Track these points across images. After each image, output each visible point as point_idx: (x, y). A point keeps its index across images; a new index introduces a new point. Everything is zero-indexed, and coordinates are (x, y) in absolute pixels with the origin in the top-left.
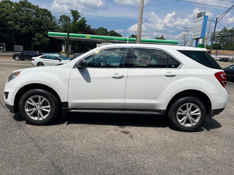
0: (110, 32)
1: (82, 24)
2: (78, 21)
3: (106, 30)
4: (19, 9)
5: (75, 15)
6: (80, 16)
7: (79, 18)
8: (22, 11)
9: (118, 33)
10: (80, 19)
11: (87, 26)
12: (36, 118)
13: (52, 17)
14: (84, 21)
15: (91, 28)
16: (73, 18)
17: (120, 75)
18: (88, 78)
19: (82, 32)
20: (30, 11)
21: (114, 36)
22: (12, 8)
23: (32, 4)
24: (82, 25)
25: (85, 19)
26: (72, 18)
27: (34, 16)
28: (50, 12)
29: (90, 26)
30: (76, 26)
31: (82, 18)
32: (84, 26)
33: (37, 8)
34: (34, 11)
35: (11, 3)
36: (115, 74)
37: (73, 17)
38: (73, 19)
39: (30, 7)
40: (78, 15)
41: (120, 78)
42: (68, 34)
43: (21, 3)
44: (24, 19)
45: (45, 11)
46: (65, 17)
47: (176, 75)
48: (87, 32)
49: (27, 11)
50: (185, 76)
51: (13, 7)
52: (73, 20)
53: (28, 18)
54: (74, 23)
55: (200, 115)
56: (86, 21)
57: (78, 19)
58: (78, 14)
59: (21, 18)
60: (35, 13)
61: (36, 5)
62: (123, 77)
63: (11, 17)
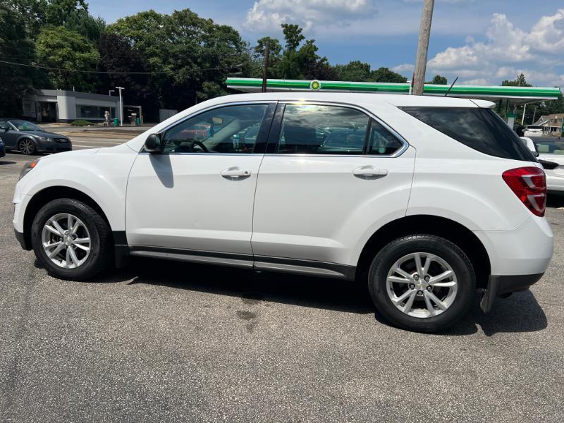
0: (376, 72)
1: (306, 56)
2: (298, 49)
3: (367, 67)
4: (173, 30)
5: (291, 36)
6: (302, 37)
7: (300, 42)
8: (179, 34)
9: (397, 74)
10: (302, 43)
11: (318, 61)
12: (63, 264)
13: (241, 43)
14: (311, 48)
15: (327, 64)
16: (287, 42)
17: (241, 172)
18: (167, 178)
19: (306, 74)
20: (195, 33)
21: (387, 82)
22: (159, 28)
23: (200, 16)
24: (305, 59)
25: (313, 44)
26: (283, 43)
27: (203, 44)
28: (236, 33)
29: (325, 59)
30: (294, 60)
31: (308, 42)
32: (311, 61)
33: (209, 27)
34: (203, 32)
35: (157, 18)
36: (231, 169)
37: (286, 41)
38: (286, 46)
39: (194, 25)
40: (299, 35)
41: (242, 177)
42: (265, 81)
43: (177, 17)
44: (182, 52)
45: (227, 30)
46: (269, 41)
47: (385, 175)
49: (189, 33)
50: (413, 177)
51: (161, 26)
52: (286, 49)
53: (189, 47)
54: (286, 54)
55: (456, 289)
56: (316, 49)
57: (298, 44)
58: (299, 31)
59: (177, 48)
60: (204, 37)
61: (207, 19)
62: (249, 176)
63: (157, 49)
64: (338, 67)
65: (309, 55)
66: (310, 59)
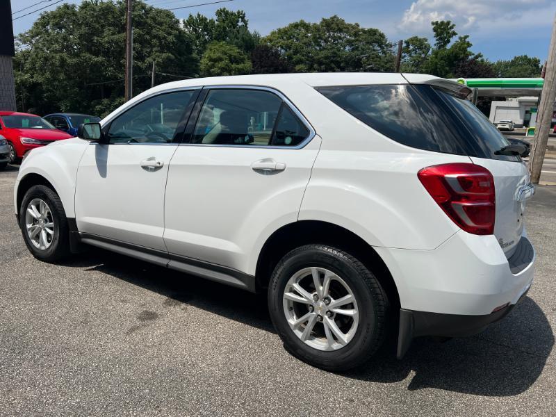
1: (457, 54)
2: (449, 46)
3: (536, 62)
4: (320, 38)
5: (442, 33)
6: (454, 34)
7: (451, 39)
8: (326, 41)
10: (454, 40)
11: (471, 57)
13: (387, 46)
14: (464, 44)
15: (482, 61)
16: (437, 40)
18: (103, 169)
19: (455, 72)
20: (340, 38)
22: (307, 37)
23: (347, 22)
24: (456, 57)
25: (467, 40)
26: (432, 42)
27: (348, 48)
28: (382, 36)
29: (480, 55)
30: (442, 59)
31: (460, 38)
32: (463, 59)
33: (356, 31)
34: (348, 37)
35: (306, 27)
36: (149, 159)
37: (435, 39)
38: (435, 45)
39: (340, 30)
40: (451, 31)
41: (155, 169)
43: (324, 24)
44: (326, 58)
45: (373, 32)
46: (417, 40)
47: (283, 170)
48: (468, 73)
49: (335, 39)
51: (309, 35)
52: (435, 47)
53: (334, 53)
54: (436, 53)
55: (357, 319)
56: (469, 45)
57: (449, 41)
58: (452, 28)
59: (322, 54)
60: (350, 43)
61: (353, 24)
62: (161, 167)
63: (303, 56)
64: (500, 64)
65: (460, 52)
66: (461, 56)
